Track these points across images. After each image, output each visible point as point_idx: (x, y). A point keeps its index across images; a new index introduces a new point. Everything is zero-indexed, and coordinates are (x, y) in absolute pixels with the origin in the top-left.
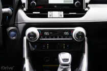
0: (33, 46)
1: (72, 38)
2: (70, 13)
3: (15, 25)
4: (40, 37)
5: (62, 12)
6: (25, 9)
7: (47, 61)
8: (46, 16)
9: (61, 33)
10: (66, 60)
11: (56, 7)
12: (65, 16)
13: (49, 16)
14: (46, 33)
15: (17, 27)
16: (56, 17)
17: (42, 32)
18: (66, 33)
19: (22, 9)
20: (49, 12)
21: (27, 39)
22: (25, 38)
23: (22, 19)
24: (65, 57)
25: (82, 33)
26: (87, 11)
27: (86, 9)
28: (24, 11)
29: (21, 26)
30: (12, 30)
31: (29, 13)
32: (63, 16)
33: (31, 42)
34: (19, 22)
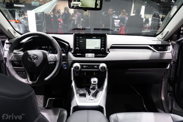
0: (77, 74)
1: (99, 69)
2: (98, 55)
3: (66, 61)
4: (81, 69)
5: (94, 54)
6: (72, 52)
7: (85, 82)
8: (84, 57)
9: (93, 67)
10: (95, 82)
11: (90, 51)
12: (95, 57)
13: (86, 57)
14: (84, 67)
15: (68, 62)
16: (90, 57)
17: (82, 66)
18: (96, 67)
19: (71, 51)
20: (86, 54)
21: (73, 69)
22: (72, 69)
23: (71, 58)
24: (94, 80)
25: (104, 67)
26: (108, 53)
27: (108, 52)
28: (72, 53)
29: (70, 62)
30: (64, 64)
31: (75, 54)
32: (94, 57)
33: (76, 71)
34: (69, 59)
